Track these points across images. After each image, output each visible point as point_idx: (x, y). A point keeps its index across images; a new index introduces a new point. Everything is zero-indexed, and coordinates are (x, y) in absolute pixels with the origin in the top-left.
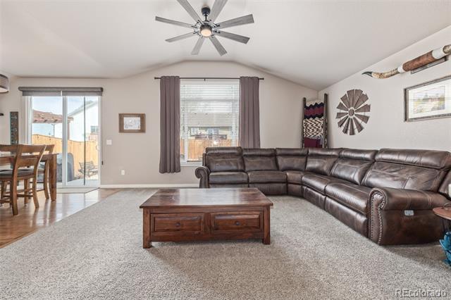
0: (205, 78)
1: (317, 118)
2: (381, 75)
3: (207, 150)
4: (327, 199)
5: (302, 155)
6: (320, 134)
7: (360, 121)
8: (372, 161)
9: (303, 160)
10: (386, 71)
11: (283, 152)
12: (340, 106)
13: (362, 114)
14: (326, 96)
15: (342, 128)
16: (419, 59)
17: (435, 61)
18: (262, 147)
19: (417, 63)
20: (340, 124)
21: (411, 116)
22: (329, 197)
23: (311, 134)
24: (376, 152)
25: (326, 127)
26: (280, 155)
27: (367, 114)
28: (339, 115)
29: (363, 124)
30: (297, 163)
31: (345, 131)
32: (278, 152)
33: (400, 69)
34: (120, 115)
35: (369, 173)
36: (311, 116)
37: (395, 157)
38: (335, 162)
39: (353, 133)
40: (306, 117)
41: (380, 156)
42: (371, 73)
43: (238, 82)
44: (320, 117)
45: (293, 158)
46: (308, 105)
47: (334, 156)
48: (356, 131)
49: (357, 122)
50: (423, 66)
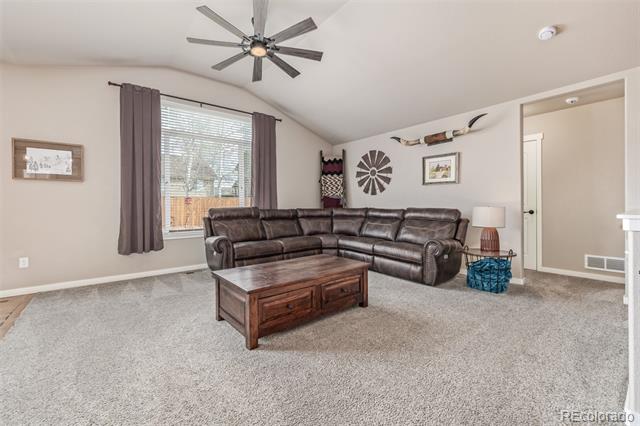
0: (202, 103)
1: (335, 175)
2: (407, 143)
3: (212, 211)
4: (376, 258)
5: (326, 217)
6: (339, 194)
7: (382, 182)
8: (400, 219)
9: (329, 221)
10: (412, 139)
11: (306, 213)
12: (361, 165)
13: (385, 175)
14: (344, 151)
15: (363, 187)
16: (436, 135)
17: (446, 140)
18: (279, 208)
19: (435, 138)
20: (361, 183)
21: (427, 180)
22: (378, 255)
23: (330, 194)
24: (404, 212)
25: (344, 185)
26: (303, 217)
27: (389, 175)
28: (359, 174)
29: (385, 185)
30: (323, 226)
31: (366, 191)
32: (300, 214)
33: (422, 141)
34: (15, 141)
35: (403, 230)
36: (330, 173)
37: (423, 215)
38: (363, 224)
39: (374, 193)
40: (324, 173)
41: (407, 215)
42: (398, 139)
43: (250, 118)
44: (338, 175)
45: (318, 221)
46: (326, 160)
47: (360, 216)
48: (378, 191)
49: (379, 183)
50: (437, 142)
